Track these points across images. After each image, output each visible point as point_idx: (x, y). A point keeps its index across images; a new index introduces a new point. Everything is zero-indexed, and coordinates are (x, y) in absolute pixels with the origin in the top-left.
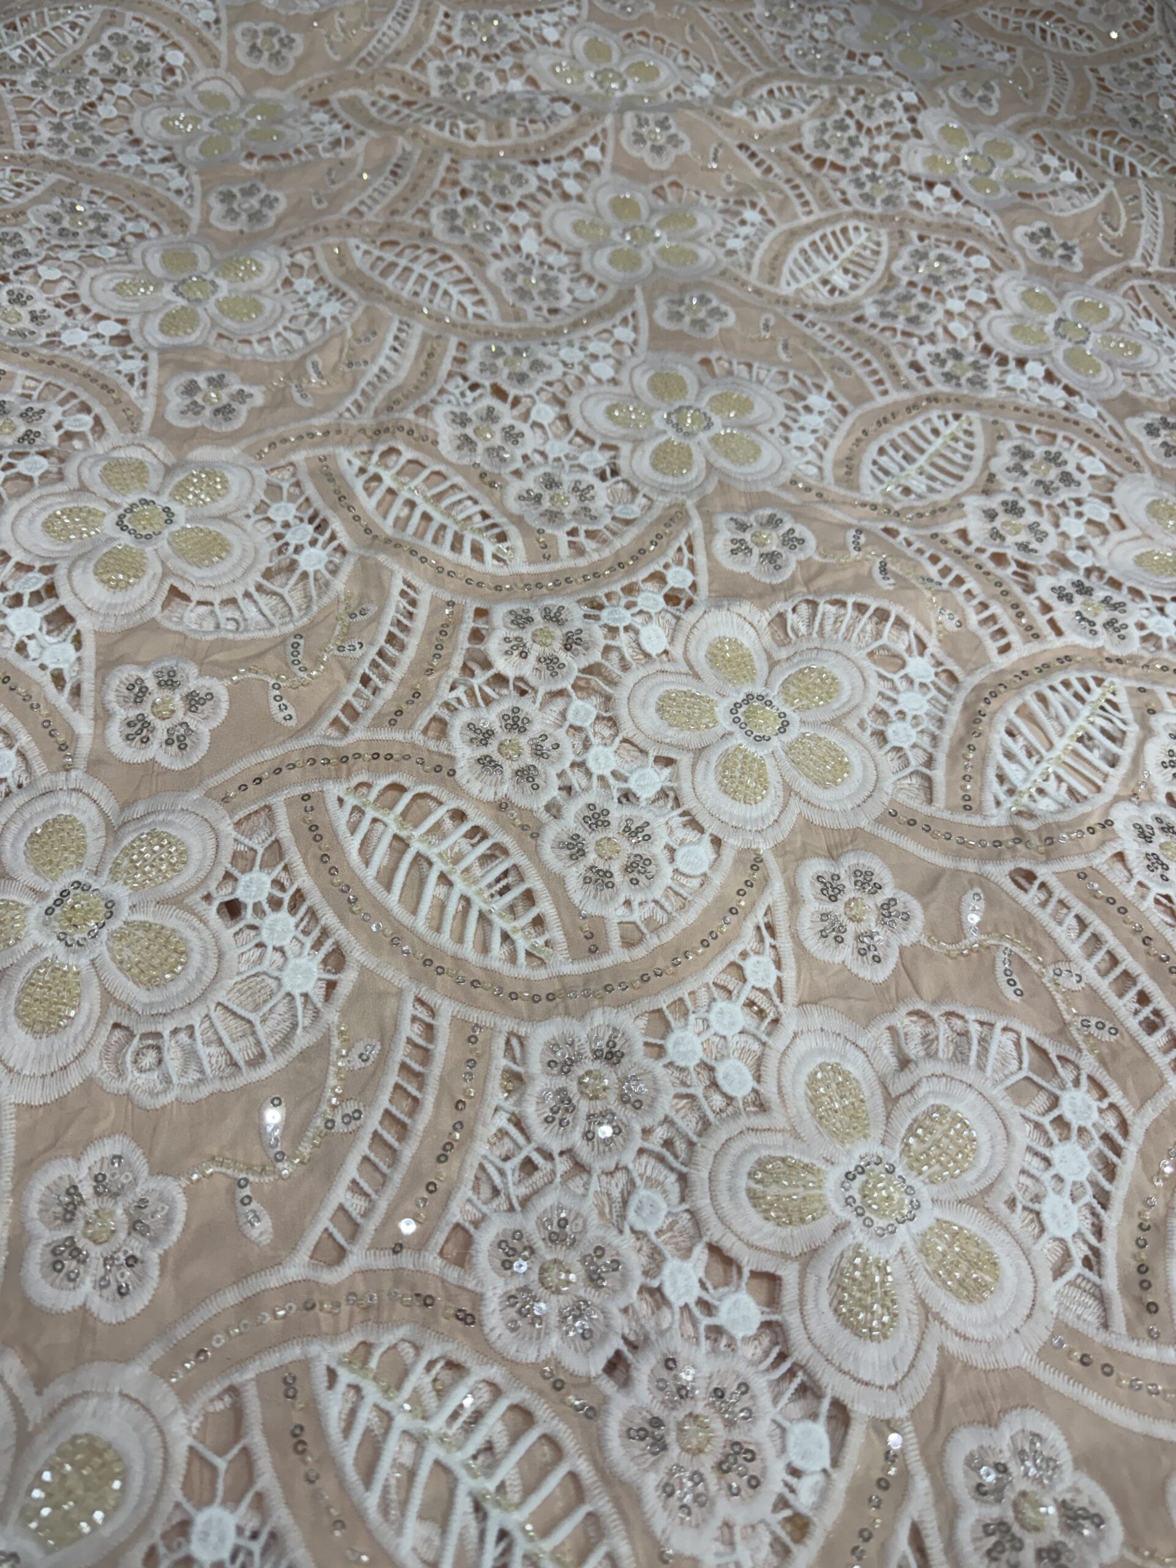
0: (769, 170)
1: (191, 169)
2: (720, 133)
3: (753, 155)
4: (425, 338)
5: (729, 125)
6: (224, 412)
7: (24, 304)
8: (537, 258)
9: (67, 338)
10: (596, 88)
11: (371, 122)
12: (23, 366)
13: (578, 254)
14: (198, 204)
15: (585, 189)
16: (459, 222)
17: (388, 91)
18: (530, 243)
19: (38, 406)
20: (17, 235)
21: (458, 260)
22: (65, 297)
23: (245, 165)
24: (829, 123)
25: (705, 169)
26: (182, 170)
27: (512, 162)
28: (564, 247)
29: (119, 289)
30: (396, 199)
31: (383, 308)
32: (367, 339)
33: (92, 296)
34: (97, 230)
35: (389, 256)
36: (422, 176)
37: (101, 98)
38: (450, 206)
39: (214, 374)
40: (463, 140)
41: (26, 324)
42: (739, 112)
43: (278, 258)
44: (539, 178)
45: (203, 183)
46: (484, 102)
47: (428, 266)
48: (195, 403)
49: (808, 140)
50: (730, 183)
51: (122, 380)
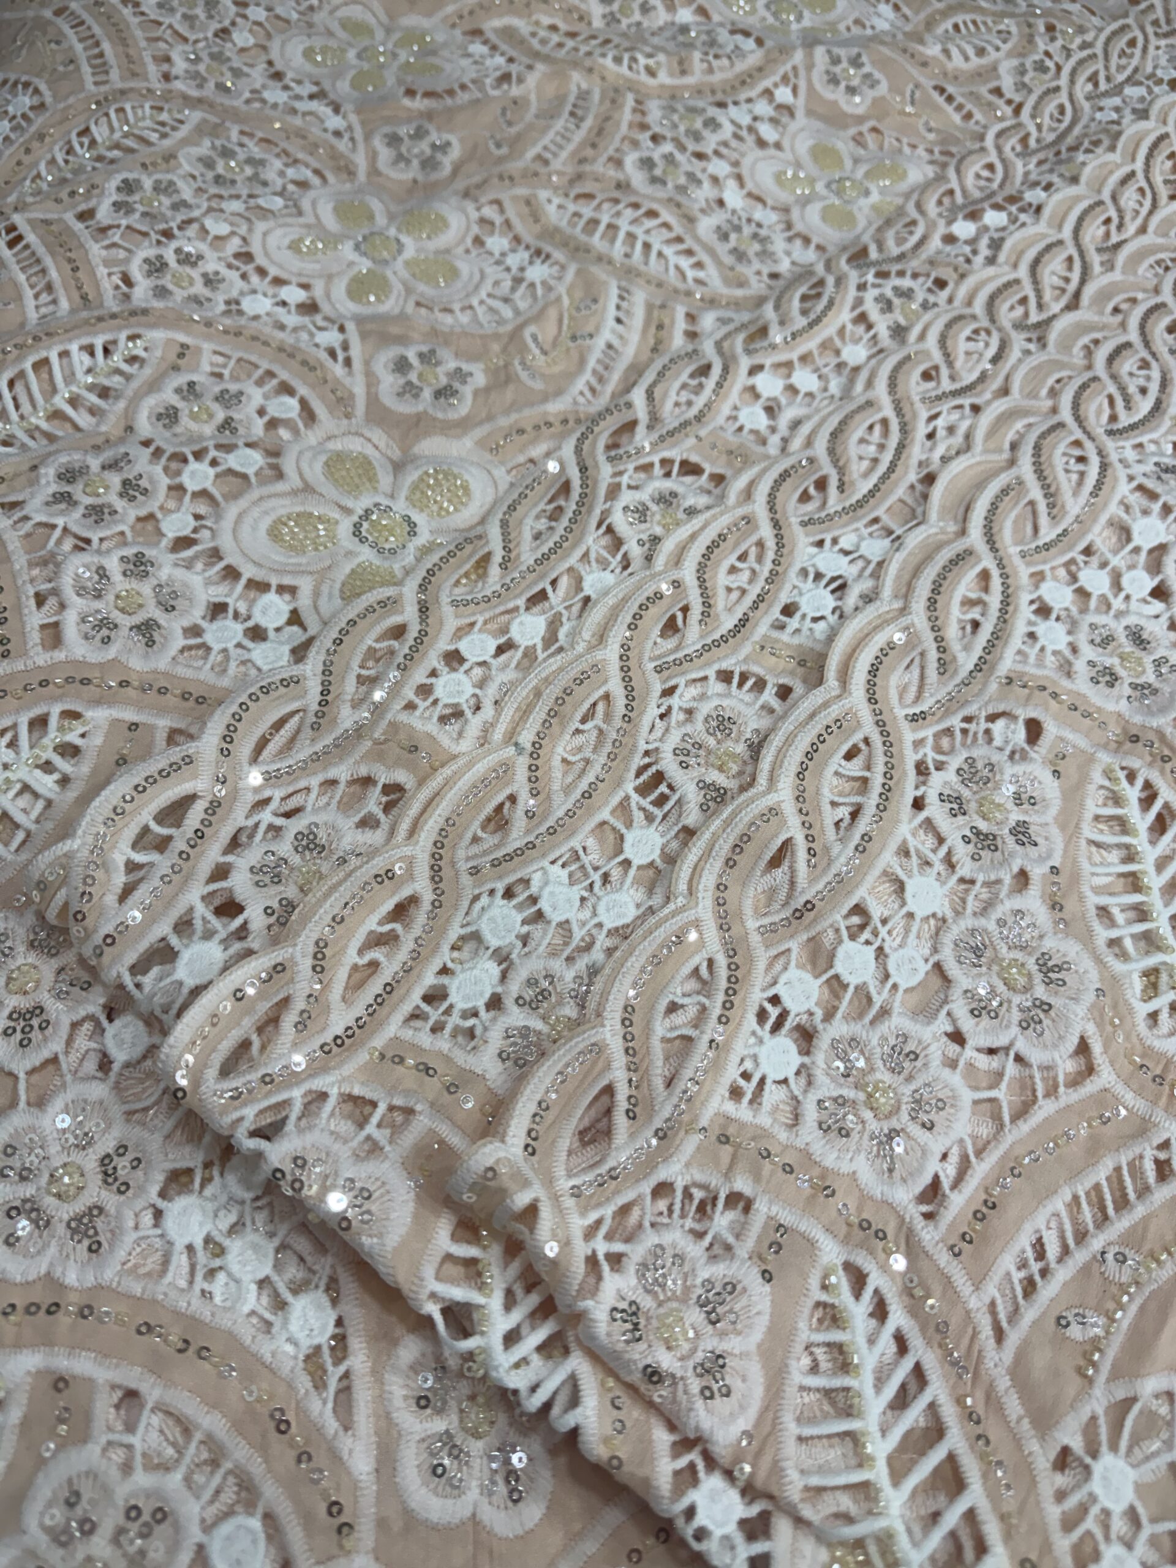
0: (969, 116)
1: (348, 107)
2: (915, 72)
3: (950, 99)
4: (650, 308)
5: (925, 64)
6: (444, 393)
7: (194, 265)
8: (744, 216)
9: (249, 305)
10: (771, 20)
11: (537, 55)
12: (208, 338)
13: (786, 210)
14: (361, 146)
15: (782, 134)
16: (658, 172)
17: (546, 21)
18: (733, 197)
19: (233, 387)
20: (171, 183)
21: (666, 216)
22: (237, 256)
23: (407, 102)
24: (1029, 65)
25: (902, 113)
26: (337, 110)
27: (700, 104)
28: (770, 202)
29: (295, 246)
30: (582, 145)
31: (599, 272)
32: (588, 307)
33: (267, 254)
34: (255, 178)
35: (587, 211)
36: (607, 119)
37: (233, 24)
38: (646, 154)
39: (425, 349)
40: (644, 77)
41: (199, 288)
42: (933, 50)
43: (464, 211)
44: (733, 122)
45: (363, 123)
46: (653, 34)
47: (634, 221)
48: (409, 383)
49: (1007, 83)
50: (930, 130)
51: (324, 356)
